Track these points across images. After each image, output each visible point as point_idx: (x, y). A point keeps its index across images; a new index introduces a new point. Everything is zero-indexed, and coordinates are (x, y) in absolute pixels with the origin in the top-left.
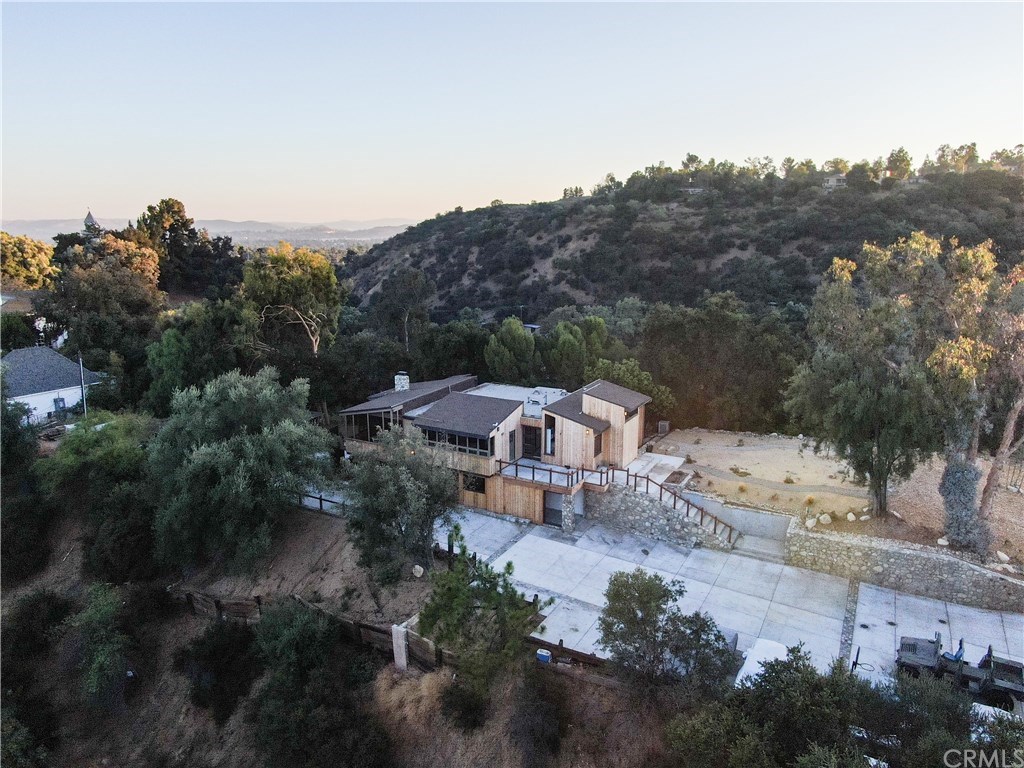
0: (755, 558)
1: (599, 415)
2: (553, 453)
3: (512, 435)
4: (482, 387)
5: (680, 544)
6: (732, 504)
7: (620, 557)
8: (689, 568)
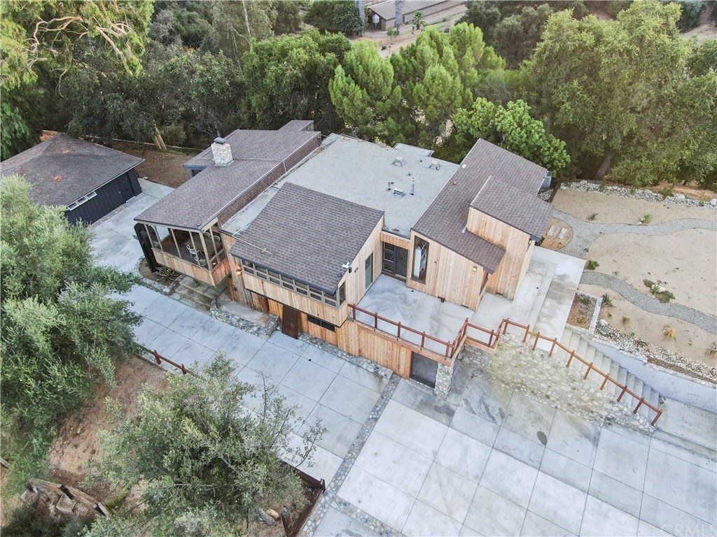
1: (491, 237)
2: (422, 278)
3: (369, 262)
4: (328, 146)
5: (585, 419)
6: (658, 363)
7: (513, 453)
8: (603, 476)
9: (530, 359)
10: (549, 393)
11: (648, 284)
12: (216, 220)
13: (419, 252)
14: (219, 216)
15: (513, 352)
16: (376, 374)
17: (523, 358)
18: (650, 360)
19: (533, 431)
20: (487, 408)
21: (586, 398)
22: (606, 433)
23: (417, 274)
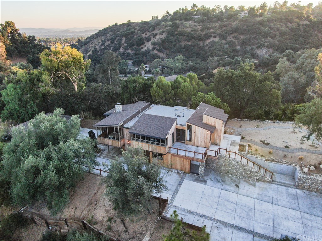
0: (283, 186)
1: (211, 124)
2: (190, 140)
3: (173, 134)
4: (152, 107)
5: (250, 180)
6: (269, 160)
7: (228, 190)
8: (258, 194)
9: (229, 161)
10: (237, 174)
11: (261, 141)
12: (122, 123)
13: (189, 131)
14: (123, 122)
15: (223, 160)
16: (178, 173)
17: (226, 161)
18: (266, 160)
19: (234, 184)
20: (217, 179)
21: (249, 173)
22: (257, 184)
23: (188, 139)
